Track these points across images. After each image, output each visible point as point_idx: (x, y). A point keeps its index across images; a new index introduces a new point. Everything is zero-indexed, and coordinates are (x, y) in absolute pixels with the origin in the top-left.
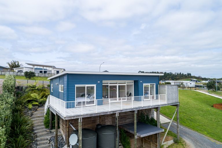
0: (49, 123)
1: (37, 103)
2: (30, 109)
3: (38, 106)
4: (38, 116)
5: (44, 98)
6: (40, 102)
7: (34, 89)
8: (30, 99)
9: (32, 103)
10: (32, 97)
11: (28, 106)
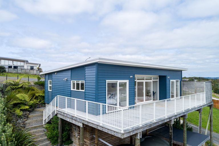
0: (58, 137)
1: (27, 107)
2: (20, 117)
3: (29, 111)
4: (34, 127)
5: (34, 100)
6: (30, 106)
7: (17, 87)
8: (18, 102)
9: (20, 107)
10: (19, 99)
11: (14, 111)
